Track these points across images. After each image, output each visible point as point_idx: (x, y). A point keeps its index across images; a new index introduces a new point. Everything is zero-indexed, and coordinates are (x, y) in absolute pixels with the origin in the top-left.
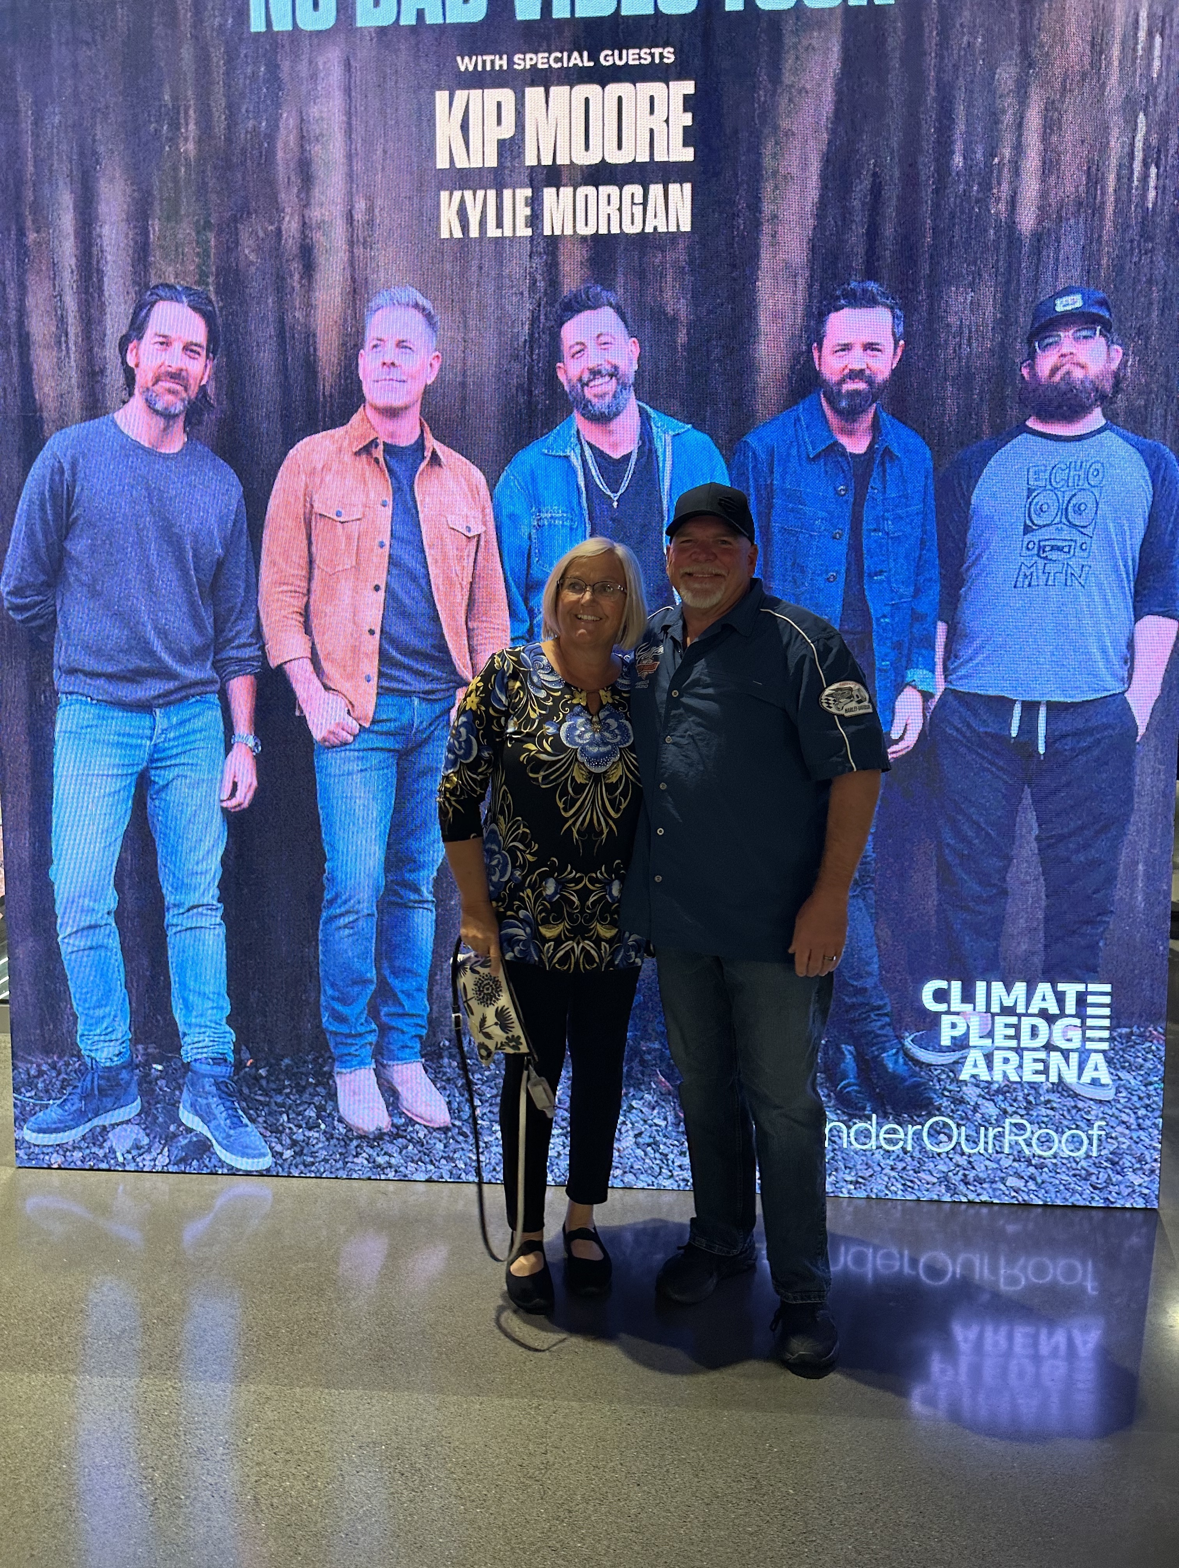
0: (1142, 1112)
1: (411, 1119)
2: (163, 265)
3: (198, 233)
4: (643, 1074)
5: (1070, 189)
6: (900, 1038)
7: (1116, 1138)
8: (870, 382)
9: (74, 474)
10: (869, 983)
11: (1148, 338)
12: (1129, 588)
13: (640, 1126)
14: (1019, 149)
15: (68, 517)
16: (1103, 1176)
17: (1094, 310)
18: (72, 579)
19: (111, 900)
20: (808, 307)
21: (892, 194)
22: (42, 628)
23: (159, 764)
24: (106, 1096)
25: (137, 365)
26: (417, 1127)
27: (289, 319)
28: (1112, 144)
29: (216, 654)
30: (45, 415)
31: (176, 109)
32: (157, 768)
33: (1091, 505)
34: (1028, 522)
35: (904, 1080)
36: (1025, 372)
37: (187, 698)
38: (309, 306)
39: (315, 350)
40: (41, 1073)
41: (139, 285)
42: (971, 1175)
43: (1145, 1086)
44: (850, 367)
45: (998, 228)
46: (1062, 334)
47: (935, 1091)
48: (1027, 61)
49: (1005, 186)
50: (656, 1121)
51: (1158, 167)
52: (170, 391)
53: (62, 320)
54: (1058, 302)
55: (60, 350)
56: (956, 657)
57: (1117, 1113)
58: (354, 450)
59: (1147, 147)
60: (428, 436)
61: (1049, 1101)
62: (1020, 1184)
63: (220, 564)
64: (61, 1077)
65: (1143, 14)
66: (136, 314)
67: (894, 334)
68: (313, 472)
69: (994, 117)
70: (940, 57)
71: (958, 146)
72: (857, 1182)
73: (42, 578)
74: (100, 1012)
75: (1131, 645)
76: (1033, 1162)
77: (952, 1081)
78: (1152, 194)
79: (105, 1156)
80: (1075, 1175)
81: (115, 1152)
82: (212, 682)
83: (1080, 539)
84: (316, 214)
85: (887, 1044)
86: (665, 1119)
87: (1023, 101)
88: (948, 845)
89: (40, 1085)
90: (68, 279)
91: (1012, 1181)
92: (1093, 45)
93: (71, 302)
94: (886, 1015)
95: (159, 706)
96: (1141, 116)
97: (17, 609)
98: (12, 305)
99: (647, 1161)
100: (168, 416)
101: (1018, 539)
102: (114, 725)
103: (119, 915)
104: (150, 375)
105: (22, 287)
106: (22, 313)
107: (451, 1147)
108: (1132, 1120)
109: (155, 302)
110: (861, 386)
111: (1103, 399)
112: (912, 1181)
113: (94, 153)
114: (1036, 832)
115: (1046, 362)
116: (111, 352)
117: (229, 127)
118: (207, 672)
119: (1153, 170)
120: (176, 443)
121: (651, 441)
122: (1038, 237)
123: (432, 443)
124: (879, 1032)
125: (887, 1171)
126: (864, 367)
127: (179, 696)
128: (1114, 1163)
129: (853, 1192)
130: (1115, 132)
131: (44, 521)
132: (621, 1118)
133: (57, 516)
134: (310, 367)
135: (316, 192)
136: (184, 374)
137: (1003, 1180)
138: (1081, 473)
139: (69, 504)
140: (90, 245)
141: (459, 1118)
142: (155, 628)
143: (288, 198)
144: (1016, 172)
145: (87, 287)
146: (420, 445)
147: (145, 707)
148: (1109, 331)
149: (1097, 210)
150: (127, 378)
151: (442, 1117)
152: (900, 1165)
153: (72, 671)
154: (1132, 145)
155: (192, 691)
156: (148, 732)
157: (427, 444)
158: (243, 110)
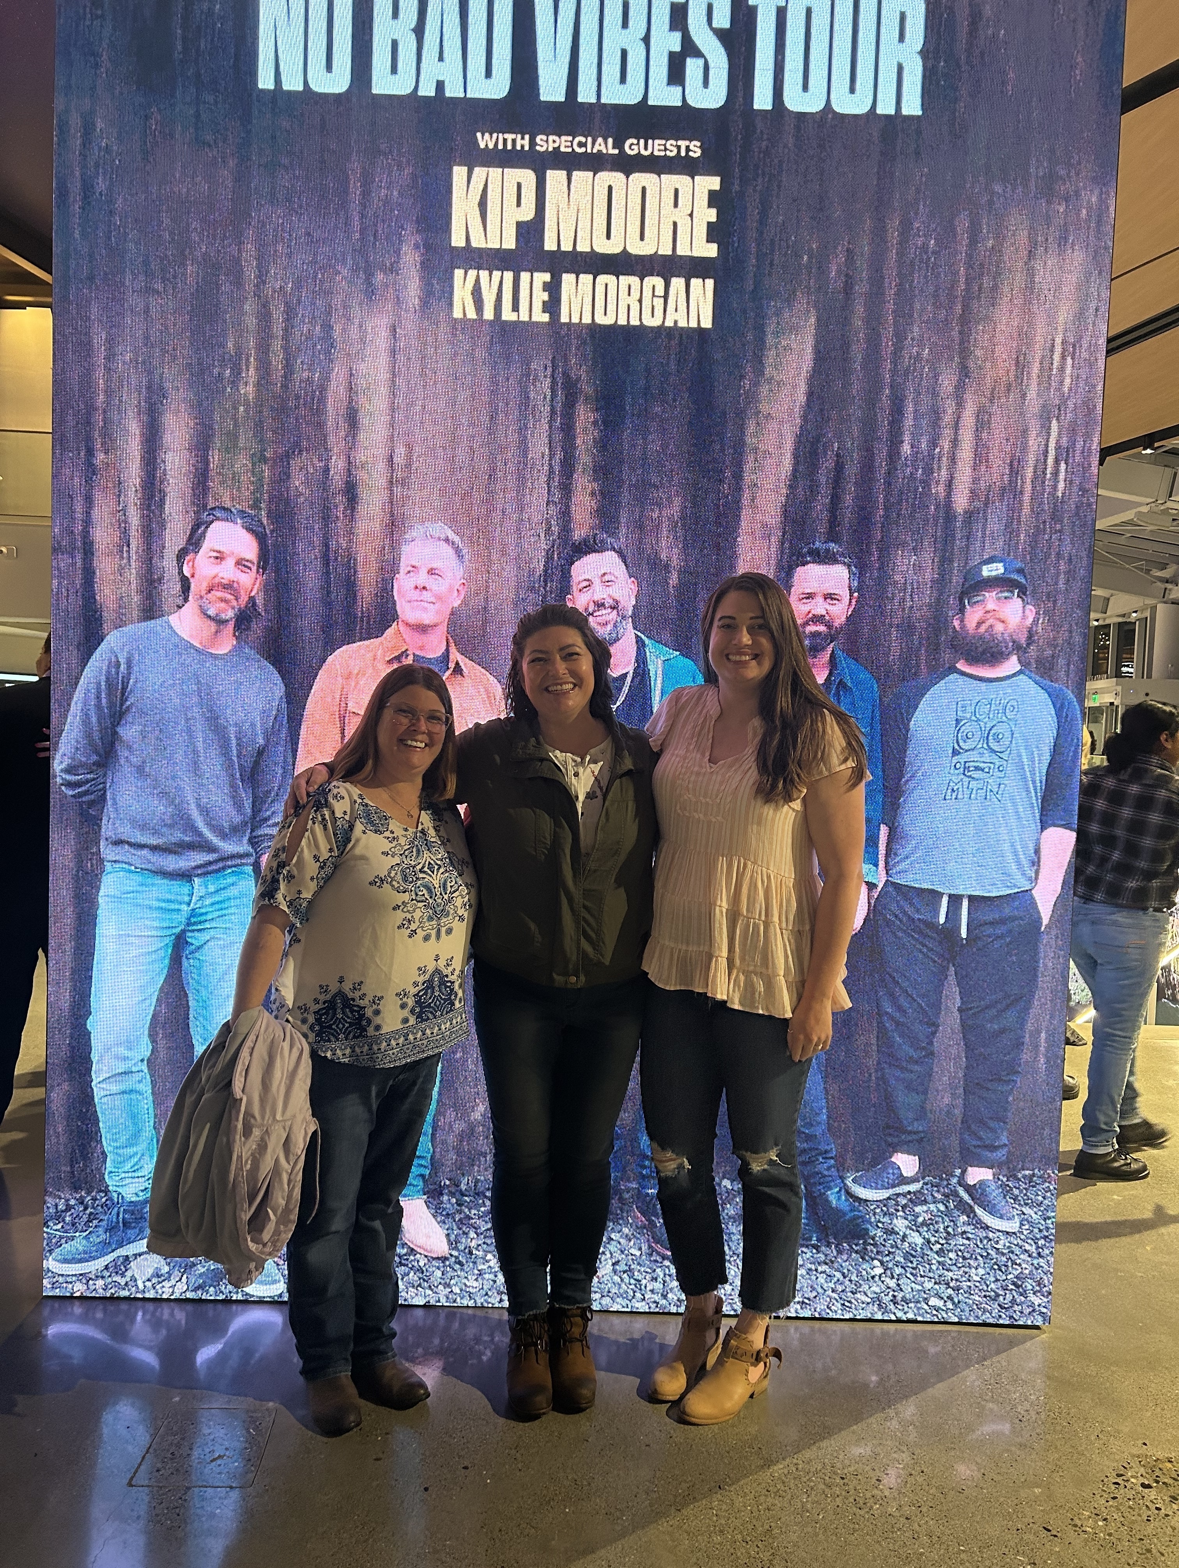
0: (1041, 1242)
1: (412, 1250)
2: (221, 490)
3: (254, 464)
4: (622, 1210)
5: (995, 477)
6: (842, 1178)
7: (1020, 1265)
8: (829, 626)
9: (129, 666)
10: (818, 1131)
11: (1055, 602)
12: (1036, 803)
13: (618, 1256)
14: (955, 442)
15: (122, 705)
16: (1009, 1297)
17: (1015, 576)
18: (122, 761)
19: (145, 1049)
20: (779, 562)
21: (852, 470)
22: (91, 803)
23: (195, 927)
24: (130, 1228)
25: (193, 576)
26: (418, 1256)
27: (333, 544)
28: (1031, 443)
29: (252, 831)
30: (105, 614)
31: (239, 355)
32: (193, 931)
33: (1008, 735)
34: (956, 747)
35: (845, 1214)
36: (956, 623)
37: (224, 868)
38: (350, 533)
39: (355, 572)
40: (69, 1208)
41: (198, 505)
42: (900, 1295)
43: (1045, 1220)
44: (813, 612)
45: (937, 506)
46: (987, 594)
47: (871, 1223)
48: (964, 372)
49: (944, 472)
50: (633, 1251)
51: (1066, 464)
52: (222, 600)
53: (125, 532)
54: (985, 568)
55: (122, 558)
56: (895, 854)
57: (1020, 1242)
58: (387, 659)
59: (1058, 448)
60: (453, 649)
61: (964, 1232)
62: (940, 1304)
63: (260, 752)
64: (88, 1212)
65: (1058, 341)
66: (194, 530)
67: (850, 587)
68: (349, 676)
69: (936, 414)
70: (895, 363)
71: (907, 438)
72: (803, 1302)
73: (95, 758)
74: (130, 1151)
75: (1037, 851)
76: (951, 1285)
77: (885, 1214)
78: (1061, 485)
79: (126, 1284)
80: (985, 1296)
81: (136, 1280)
82: (247, 855)
83: (998, 763)
84: (360, 456)
85: (832, 1184)
86: (640, 1249)
87: (960, 404)
88: (887, 1013)
89: (68, 1219)
90: (132, 497)
91: (933, 1301)
92: (1017, 362)
93: (135, 519)
94: (832, 1158)
95: (198, 875)
96: (1054, 422)
97: (69, 785)
98: (78, 516)
99: (623, 1286)
100: (220, 622)
101: (947, 760)
102: (155, 893)
103: (151, 1062)
104: (205, 586)
105: (89, 500)
106: (88, 522)
107: (449, 1275)
108: (1033, 1249)
109: (212, 522)
110: (822, 628)
111: (1018, 648)
112: (850, 1302)
113: (161, 388)
114: (958, 1003)
115: (973, 616)
116: (169, 563)
117: (285, 376)
118: (244, 847)
119: (1063, 466)
120: (226, 645)
121: (645, 662)
122: (970, 515)
123: (455, 655)
124: (826, 1173)
125: (829, 1292)
126: (824, 613)
127: (214, 867)
128: (1018, 1286)
129: (800, 1311)
130: (1033, 434)
131: (98, 706)
132: (602, 1250)
133: (111, 705)
134: (350, 585)
135: (362, 436)
136: (235, 585)
137: (926, 1300)
138: (1000, 708)
139: (123, 694)
140: (155, 469)
141: (456, 1248)
142: (198, 806)
143: (336, 441)
144: (953, 460)
145: (149, 506)
146: (446, 656)
147: (186, 876)
148: (1025, 594)
149: (1017, 494)
150: (182, 586)
151: (441, 1246)
152: (840, 1288)
153: (118, 842)
154: (1047, 446)
155: (230, 863)
156: (187, 899)
157: (451, 657)
158: (299, 361)
